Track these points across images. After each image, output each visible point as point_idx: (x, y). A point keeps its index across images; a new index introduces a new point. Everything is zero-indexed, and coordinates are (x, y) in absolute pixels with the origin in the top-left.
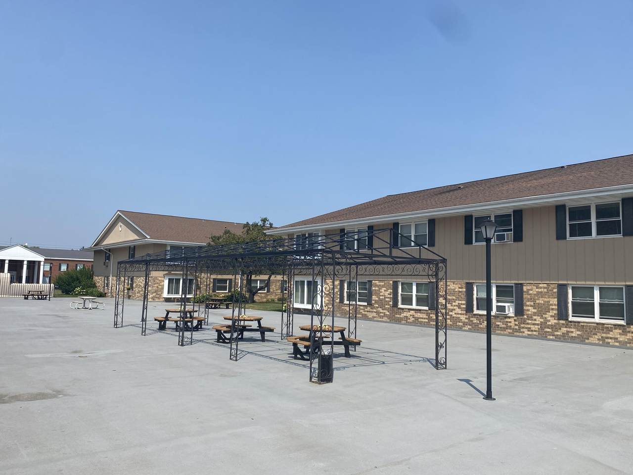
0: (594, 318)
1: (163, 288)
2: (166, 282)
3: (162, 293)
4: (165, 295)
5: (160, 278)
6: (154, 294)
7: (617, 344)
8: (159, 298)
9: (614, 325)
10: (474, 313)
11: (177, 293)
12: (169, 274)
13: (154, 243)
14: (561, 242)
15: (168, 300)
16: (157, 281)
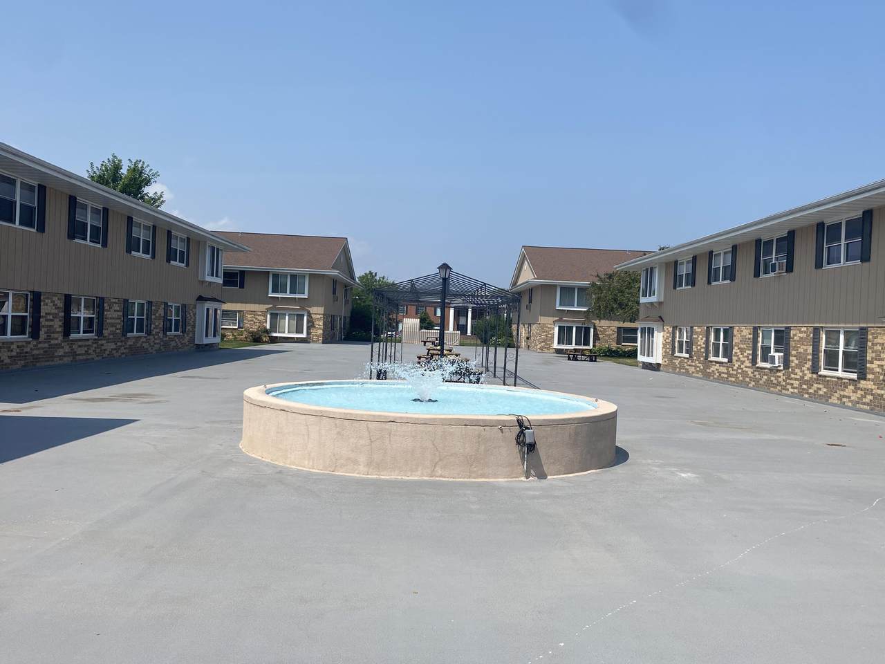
0: (837, 370)
1: (553, 338)
2: (556, 330)
3: (552, 343)
4: (555, 345)
5: (549, 326)
6: (543, 344)
7: (850, 404)
8: (548, 349)
9: (849, 380)
10: (757, 365)
11: (570, 343)
12: (560, 320)
13: (542, 285)
14: (819, 271)
15: (559, 351)
16: (547, 329)
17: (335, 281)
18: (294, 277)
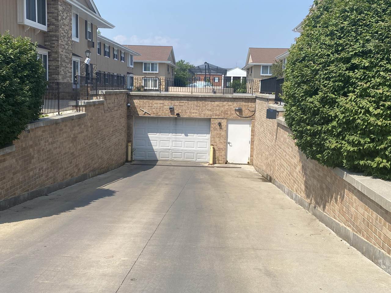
13: (255, 65)
17: (168, 65)
18: (152, 64)
